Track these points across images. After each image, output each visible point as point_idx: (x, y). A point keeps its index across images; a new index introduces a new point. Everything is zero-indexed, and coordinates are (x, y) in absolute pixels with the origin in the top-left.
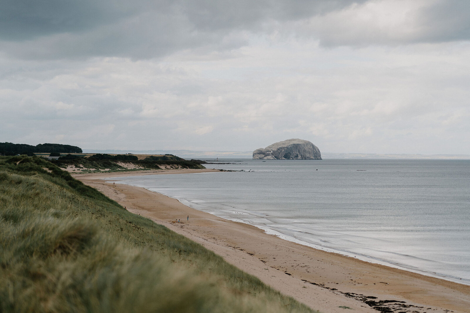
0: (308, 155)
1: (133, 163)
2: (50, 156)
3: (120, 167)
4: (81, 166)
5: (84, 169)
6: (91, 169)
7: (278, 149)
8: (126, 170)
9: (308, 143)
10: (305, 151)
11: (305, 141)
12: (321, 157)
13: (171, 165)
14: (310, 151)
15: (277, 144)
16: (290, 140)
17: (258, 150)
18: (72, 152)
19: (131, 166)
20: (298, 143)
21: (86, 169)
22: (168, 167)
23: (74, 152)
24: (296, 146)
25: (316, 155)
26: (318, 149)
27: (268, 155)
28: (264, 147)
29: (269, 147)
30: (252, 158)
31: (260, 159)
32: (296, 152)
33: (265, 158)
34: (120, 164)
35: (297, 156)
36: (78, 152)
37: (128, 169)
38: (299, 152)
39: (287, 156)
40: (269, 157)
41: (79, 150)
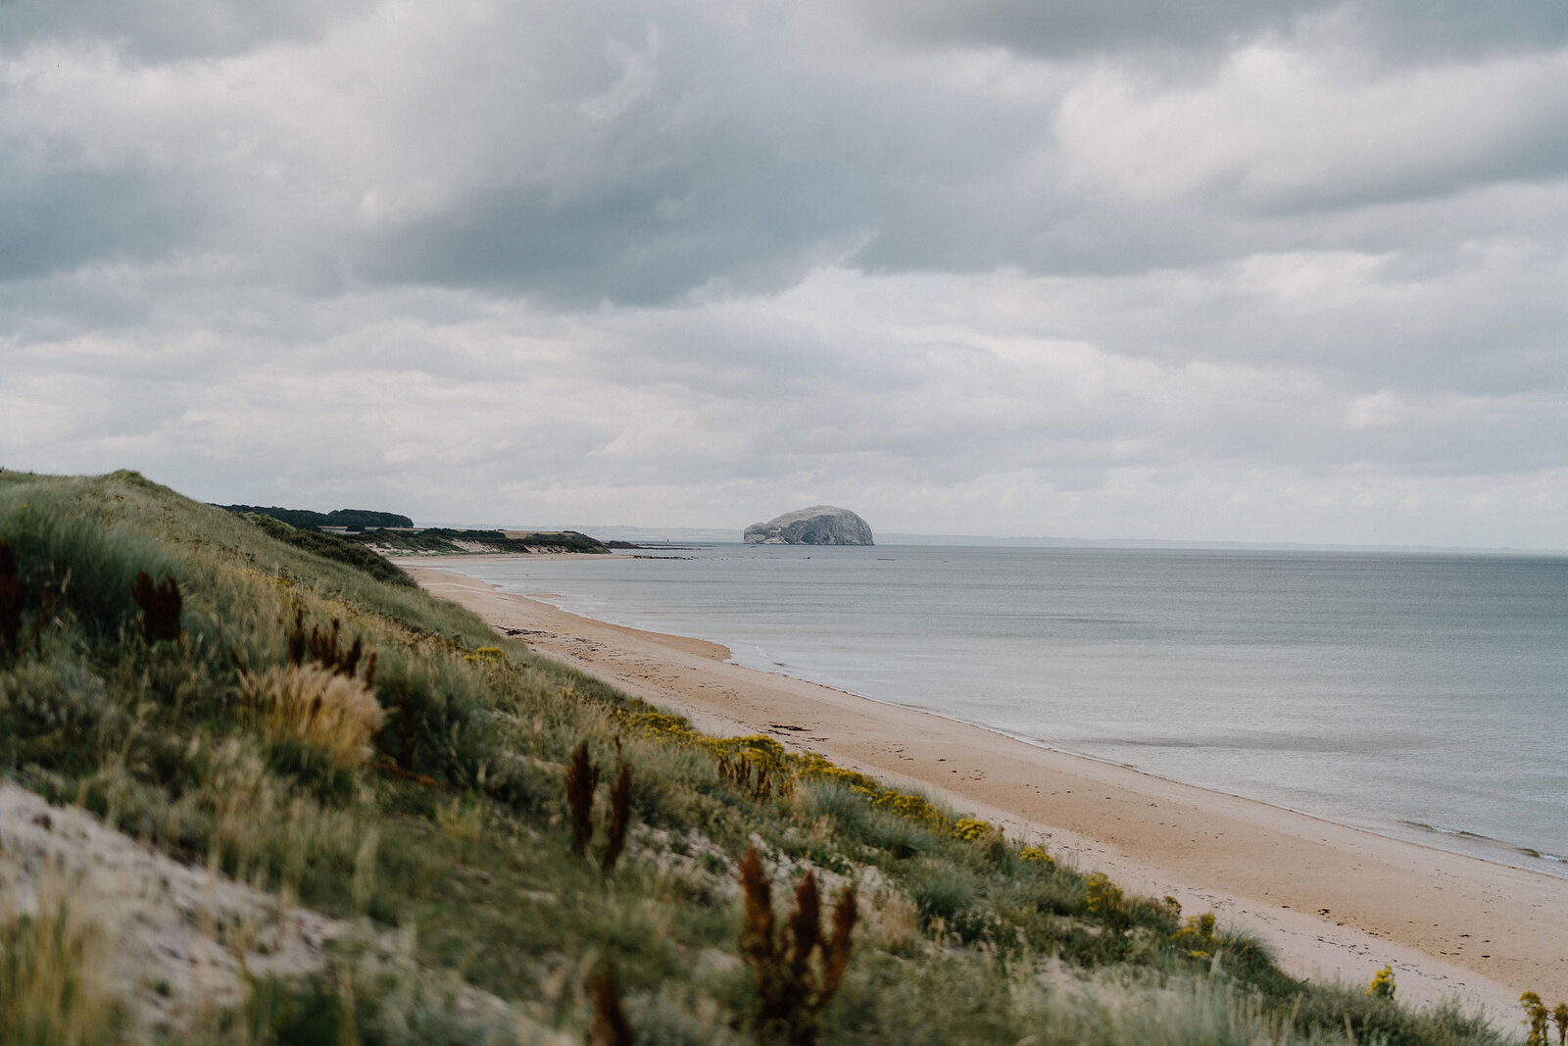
0: (848, 537)
1: (481, 542)
2: (347, 530)
3: (456, 548)
4: (388, 545)
5: (392, 550)
6: (404, 551)
7: (792, 525)
8: (466, 553)
9: (849, 515)
10: (842, 529)
11: (842, 511)
12: (874, 540)
13: (549, 547)
14: (853, 529)
15: (789, 516)
16: (814, 509)
17: (755, 527)
18: (395, 526)
19: (478, 547)
20: (829, 513)
21: (396, 550)
22: (544, 549)
23: (398, 527)
24: (826, 520)
25: (864, 537)
26: (868, 526)
27: (773, 536)
28: (765, 520)
29: (775, 521)
30: (742, 541)
31: (758, 542)
32: (824, 531)
33: (767, 542)
34: (456, 543)
35: (827, 539)
36: (405, 526)
37: (471, 551)
38: (831, 530)
39: (808, 539)
40: (774, 540)
41: (407, 522)
